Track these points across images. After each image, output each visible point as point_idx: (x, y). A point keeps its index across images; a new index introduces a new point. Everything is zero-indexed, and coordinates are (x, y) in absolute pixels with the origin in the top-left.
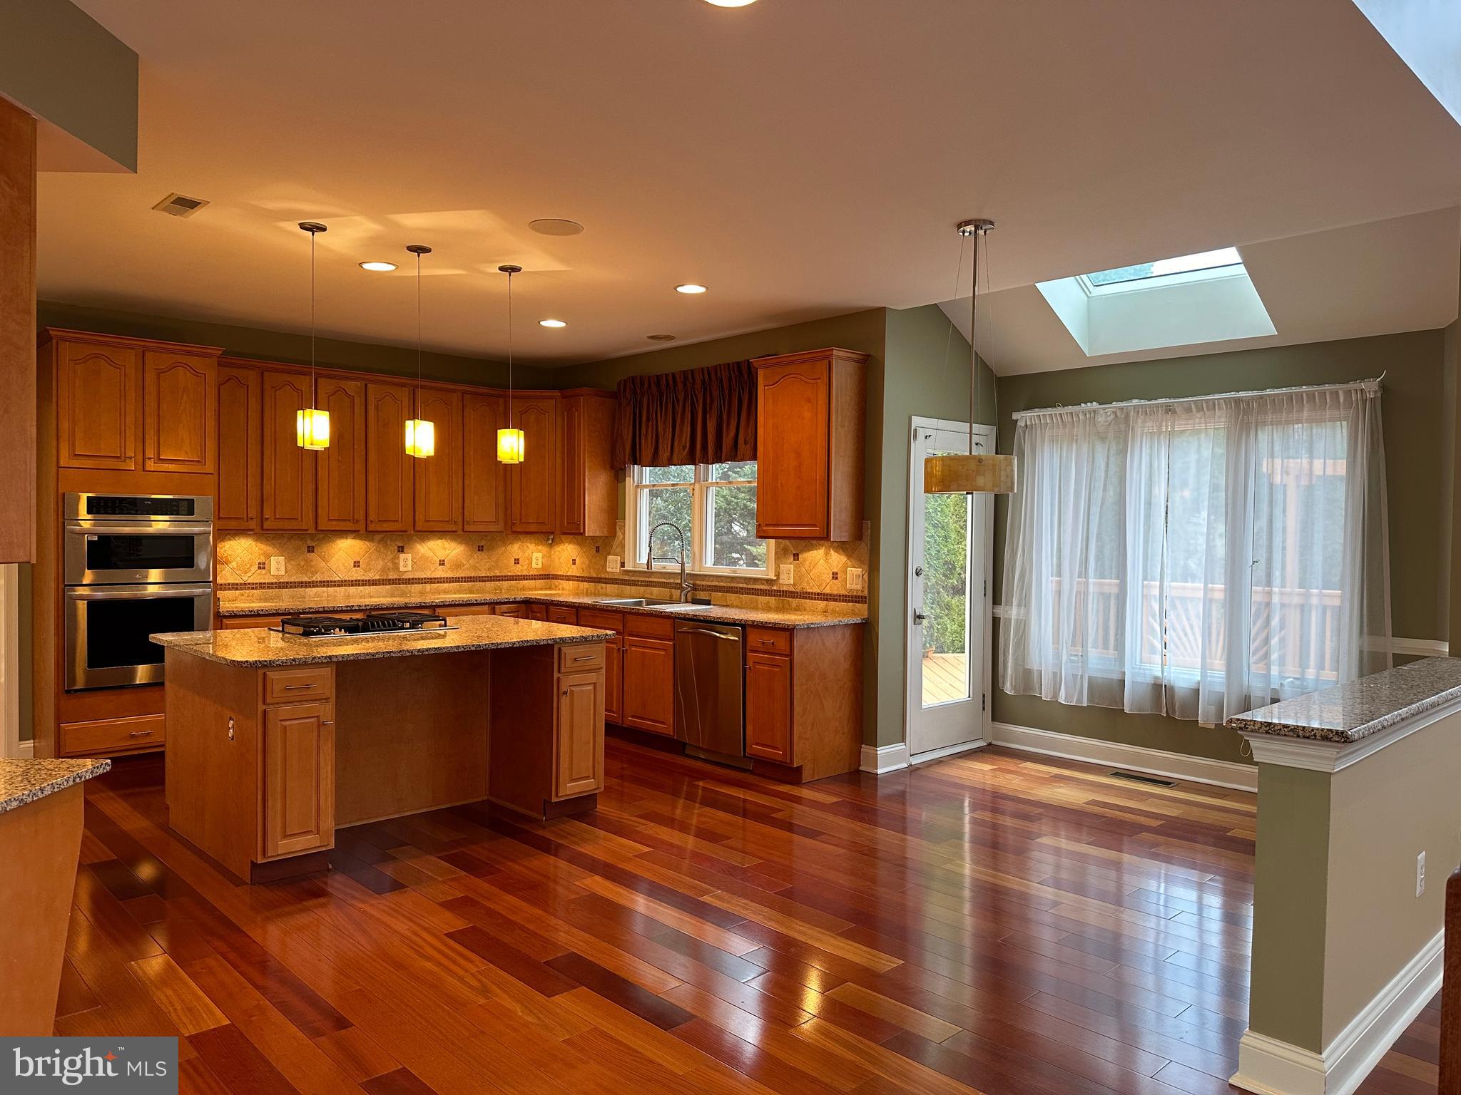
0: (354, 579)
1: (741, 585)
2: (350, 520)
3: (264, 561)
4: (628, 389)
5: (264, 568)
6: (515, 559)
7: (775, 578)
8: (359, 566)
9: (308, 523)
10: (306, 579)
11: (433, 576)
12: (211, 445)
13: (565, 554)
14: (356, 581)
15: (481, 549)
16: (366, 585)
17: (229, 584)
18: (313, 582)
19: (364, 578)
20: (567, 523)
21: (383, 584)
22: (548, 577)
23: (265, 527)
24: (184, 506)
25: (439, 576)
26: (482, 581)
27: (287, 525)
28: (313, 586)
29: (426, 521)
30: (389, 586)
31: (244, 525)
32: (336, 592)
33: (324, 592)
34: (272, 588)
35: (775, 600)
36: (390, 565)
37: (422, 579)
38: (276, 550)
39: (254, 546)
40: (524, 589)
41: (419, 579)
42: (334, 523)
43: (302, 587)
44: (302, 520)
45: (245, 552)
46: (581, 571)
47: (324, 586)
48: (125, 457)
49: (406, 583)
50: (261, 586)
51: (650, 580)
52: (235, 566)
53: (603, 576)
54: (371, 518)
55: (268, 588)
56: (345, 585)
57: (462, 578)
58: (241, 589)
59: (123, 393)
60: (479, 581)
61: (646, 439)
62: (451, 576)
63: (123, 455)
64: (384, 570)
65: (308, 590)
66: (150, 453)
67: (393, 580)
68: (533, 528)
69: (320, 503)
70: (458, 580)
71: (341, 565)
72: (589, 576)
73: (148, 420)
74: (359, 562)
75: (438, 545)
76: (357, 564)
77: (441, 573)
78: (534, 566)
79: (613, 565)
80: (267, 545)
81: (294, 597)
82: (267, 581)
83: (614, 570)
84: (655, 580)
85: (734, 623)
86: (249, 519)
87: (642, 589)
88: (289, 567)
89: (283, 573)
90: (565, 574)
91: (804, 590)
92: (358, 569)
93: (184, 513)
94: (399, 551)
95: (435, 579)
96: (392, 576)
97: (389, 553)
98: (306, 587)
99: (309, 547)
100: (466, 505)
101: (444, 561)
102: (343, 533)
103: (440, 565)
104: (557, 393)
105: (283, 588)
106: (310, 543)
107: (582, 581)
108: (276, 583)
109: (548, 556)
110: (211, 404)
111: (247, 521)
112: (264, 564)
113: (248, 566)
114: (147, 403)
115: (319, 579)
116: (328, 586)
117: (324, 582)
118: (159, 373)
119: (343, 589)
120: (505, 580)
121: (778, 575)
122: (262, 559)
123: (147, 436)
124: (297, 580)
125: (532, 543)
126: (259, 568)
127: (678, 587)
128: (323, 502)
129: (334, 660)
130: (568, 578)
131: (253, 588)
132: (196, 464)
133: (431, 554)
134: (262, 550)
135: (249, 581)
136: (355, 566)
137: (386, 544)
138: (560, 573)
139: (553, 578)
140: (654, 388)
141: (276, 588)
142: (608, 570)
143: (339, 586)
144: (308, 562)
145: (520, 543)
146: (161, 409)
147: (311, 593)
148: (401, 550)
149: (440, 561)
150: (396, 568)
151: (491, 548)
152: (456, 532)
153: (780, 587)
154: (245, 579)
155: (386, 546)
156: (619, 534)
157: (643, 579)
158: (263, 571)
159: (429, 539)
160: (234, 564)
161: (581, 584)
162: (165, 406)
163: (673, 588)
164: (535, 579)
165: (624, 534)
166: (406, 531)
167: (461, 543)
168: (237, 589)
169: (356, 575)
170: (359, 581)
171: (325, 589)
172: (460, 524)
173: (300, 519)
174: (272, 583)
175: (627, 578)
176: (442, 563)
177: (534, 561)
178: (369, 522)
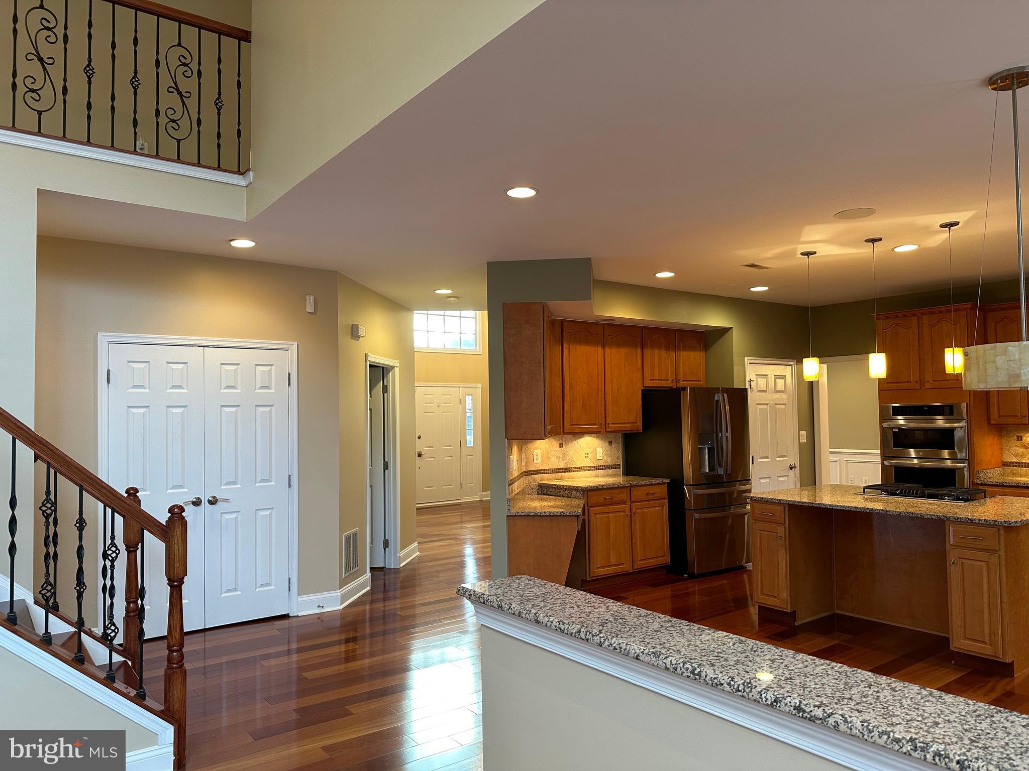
24: (947, 410)
48: (914, 381)
59: (911, 343)
66: (928, 377)
93: (947, 414)
114: (924, 347)
118: (931, 327)
123: (926, 367)
129: (782, 502)
132: (956, 381)
146: (933, 350)
162: (935, 347)
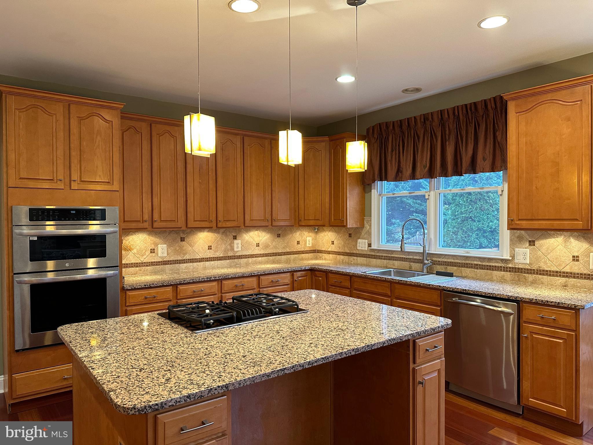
0: (208, 257)
1: (476, 263)
2: (207, 221)
3: (154, 248)
4: (376, 132)
5: (154, 252)
6: (297, 242)
7: (510, 258)
8: (211, 249)
9: (181, 223)
10: (180, 258)
11: (253, 253)
12: (117, 171)
13: (326, 238)
14: (209, 258)
15: (279, 236)
16: (215, 260)
17: (132, 264)
18: (184, 260)
19: (214, 256)
20: (334, 219)
21: (225, 259)
22: (315, 251)
23: (154, 226)
24: (98, 214)
25: (256, 253)
26: (280, 255)
27: (169, 225)
28: (184, 263)
29: (251, 220)
30: (229, 260)
31: (141, 225)
32: (198, 265)
33: (190, 266)
34: (159, 265)
35: (511, 274)
36: (229, 247)
37: (247, 255)
38: (161, 240)
39: (148, 239)
40: (302, 259)
41: (245, 255)
42: (198, 222)
43: (177, 263)
44: (178, 222)
45: (142, 242)
46: (338, 249)
47: (191, 262)
48: (57, 180)
49: (238, 258)
50: (152, 264)
51: (392, 255)
52: (136, 252)
53: (354, 252)
54: (219, 219)
55: (157, 265)
56: (203, 261)
57: (269, 253)
58: (140, 266)
59: (54, 134)
60: (278, 255)
61: (391, 163)
62: (263, 253)
63: (55, 179)
64: (226, 251)
65: (181, 265)
66: (75, 176)
67: (231, 256)
68: (312, 223)
69: (188, 210)
70: (266, 255)
71: (201, 249)
72: (344, 251)
73: (73, 153)
74: (211, 246)
75: (255, 234)
76: (210, 248)
77: (257, 251)
78: (308, 245)
79: (362, 245)
80: (155, 237)
81: (173, 270)
82: (155, 261)
83: (363, 249)
84: (396, 256)
85: (508, 299)
86: (144, 221)
87: (385, 261)
88: (170, 251)
89: (166, 255)
90: (326, 250)
91: (541, 269)
92: (211, 250)
93: (98, 218)
94: (234, 239)
95: (254, 255)
96: (230, 254)
97: (228, 240)
98: (180, 263)
99: (181, 238)
100: (273, 209)
101: (259, 244)
102: (201, 229)
103: (257, 246)
104: (326, 138)
105: (166, 264)
106: (182, 235)
107: (338, 255)
108: (161, 262)
109: (315, 239)
110: (117, 142)
111: (143, 223)
112: (154, 249)
113: (144, 252)
114: (72, 141)
115: (188, 258)
116: (193, 262)
117: (191, 259)
118: (81, 119)
119: (202, 263)
120: (292, 254)
121: (513, 257)
122: (153, 247)
123: (72, 165)
124: (174, 259)
125: (306, 231)
126: (151, 252)
127: (421, 262)
128: (190, 209)
130: (329, 253)
131: (147, 266)
132: (106, 184)
133: (252, 240)
134: (152, 241)
135: (144, 261)
136: (209, 249)
137: (227, 235)
138: (323, 249)
139: (318, 252)
140: (397, 129)
141: (162, 264)
142: (358, 248)
143: (199, 262)
144: (181, 247)
145: (300, 232)
146: (82, 146)
147: (183, 267)
148: (235, 238)
149: (257, 244)
150: (232, 249)
151: (285, 235)
152: (267, 226)
153: (515, 265)
154: (142, 259)
155: (226, 236)
156: (367, 226)
157: (387, 255)
158: (153, 254)
159: (250, 231)
160: (135, 251)
161: (338, 256)
162: (85, 143)
163: (412, 262)
164: (308, 253)
165: (370, 226)
166: (240, 227)
167: (268, 233)
168: (137, 266)
169: (209, 254)
170: (211, 258)
171: (191, 264)
172: (270, 221)
173: (176, 221)
174: (159, 262)
175: (373, 254)
176: (258, 245)
177: (308, 242)
178: (218, 222)
